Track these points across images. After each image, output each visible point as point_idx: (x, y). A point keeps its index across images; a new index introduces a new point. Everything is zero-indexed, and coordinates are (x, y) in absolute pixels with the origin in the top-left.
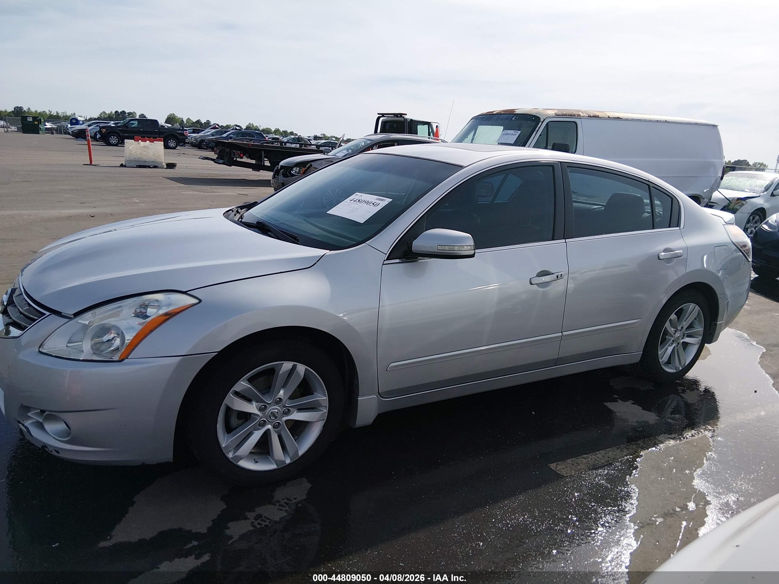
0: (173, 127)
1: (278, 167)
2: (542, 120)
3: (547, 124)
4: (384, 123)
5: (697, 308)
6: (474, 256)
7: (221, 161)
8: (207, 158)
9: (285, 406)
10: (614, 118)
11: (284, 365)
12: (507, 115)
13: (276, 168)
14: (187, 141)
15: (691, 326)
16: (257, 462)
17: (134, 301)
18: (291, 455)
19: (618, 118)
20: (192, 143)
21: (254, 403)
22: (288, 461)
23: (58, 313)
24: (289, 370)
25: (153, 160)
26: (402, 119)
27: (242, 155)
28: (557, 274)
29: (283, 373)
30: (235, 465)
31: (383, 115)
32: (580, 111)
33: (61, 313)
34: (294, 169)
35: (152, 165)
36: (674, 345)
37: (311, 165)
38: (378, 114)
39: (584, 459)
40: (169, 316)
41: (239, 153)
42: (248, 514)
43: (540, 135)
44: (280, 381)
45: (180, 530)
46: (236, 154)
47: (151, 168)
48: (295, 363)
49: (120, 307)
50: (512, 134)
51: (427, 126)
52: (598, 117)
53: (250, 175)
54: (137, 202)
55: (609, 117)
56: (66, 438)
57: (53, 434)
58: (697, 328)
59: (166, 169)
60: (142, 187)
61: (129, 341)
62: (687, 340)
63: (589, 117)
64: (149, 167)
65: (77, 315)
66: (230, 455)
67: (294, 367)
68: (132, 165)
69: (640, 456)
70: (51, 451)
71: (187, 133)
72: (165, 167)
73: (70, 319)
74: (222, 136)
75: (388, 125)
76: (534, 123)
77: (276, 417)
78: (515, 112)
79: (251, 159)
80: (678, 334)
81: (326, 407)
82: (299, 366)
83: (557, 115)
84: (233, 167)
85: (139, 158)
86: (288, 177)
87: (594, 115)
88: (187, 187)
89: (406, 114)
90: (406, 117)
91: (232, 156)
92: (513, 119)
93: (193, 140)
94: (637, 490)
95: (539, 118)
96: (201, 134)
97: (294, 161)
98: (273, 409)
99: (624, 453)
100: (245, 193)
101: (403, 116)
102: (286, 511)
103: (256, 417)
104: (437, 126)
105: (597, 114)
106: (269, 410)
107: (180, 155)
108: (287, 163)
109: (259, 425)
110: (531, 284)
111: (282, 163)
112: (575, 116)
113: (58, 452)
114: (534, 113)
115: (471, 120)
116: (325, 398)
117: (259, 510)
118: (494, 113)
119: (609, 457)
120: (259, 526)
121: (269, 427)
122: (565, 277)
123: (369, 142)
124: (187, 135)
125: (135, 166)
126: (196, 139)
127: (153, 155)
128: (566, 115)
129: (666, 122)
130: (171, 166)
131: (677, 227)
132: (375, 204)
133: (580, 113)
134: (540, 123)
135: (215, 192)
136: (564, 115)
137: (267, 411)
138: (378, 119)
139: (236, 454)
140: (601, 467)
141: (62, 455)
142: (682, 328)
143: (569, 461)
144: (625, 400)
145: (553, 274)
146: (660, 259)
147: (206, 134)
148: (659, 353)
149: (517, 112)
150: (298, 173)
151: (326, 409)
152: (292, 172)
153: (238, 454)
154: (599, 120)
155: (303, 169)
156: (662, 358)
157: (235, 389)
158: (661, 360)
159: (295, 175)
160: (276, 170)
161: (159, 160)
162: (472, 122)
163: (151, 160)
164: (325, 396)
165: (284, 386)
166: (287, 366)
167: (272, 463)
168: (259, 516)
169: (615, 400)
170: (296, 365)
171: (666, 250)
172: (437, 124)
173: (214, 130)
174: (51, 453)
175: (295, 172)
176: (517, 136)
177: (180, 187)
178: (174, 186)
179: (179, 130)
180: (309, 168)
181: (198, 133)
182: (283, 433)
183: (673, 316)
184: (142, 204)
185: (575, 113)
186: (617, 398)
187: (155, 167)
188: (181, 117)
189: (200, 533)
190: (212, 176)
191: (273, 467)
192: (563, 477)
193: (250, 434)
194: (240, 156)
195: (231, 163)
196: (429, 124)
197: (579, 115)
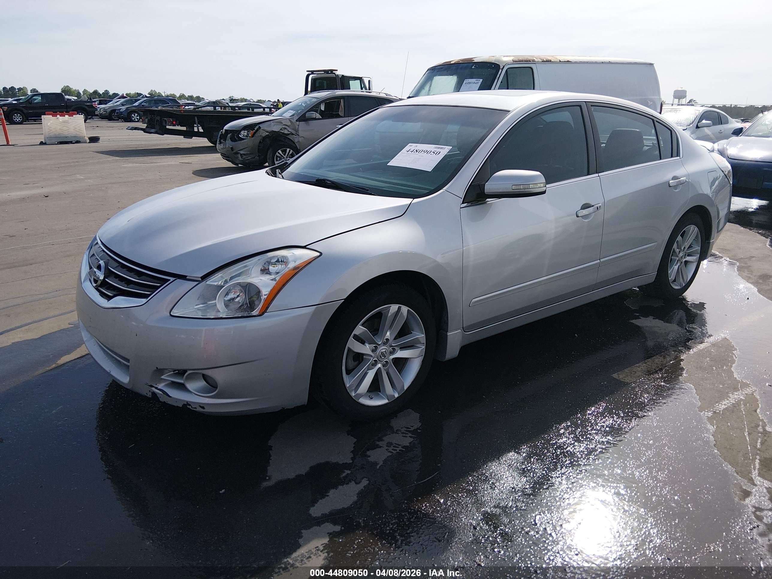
0: (79, 100)
1: (222, 132)
2: (501, 67)
3: (506, 71)
4: (314, 81)
5: (696, 229)
6: (545, 193)
7: (153, 130)
8: (136, 129)
9: (391, 346)
10: (564, 62)
11: (391, 308)
12: (466, 65)
13: (220, 133)
14: (96, 113)
15: (690, 247)
16: (372, 398)
17: (259, 260)
18: (399, 389)
19: (568, 61)
20: (101, 114)
21: (367, 345)
22: (396, 395)
23: (183, 277)
24: (394, 313)
25: (74, 136)
26: (333, 75)
27: (174, 123)
28: (597, 206)
29: (391, 315)
30: (357, 402)
31: (312, 72)
32: (533, 56)
33: (187, 276)
34: (242, 132)
35: (74, 140)
36: (679, 264)
37: (260, 128)
38: (307, 71)
39: (638, 368)
40: (297, 270)
41: (171, 120)
42: (380, 443)
43: (501, 82)
44: (388, 322)
45: (327, 463)
46: (167, 122)
47: (74, 143)
48: (400, 305)
49: (245, 266)
50: (474, 83)
51: (359, 81)
52: (550, 61)
53: (180, 143)
54: (82, 179)
55: (560, 61)
56: (212, 392)
57: (196, 390)
58: (695, 248)
59: (89, 143)
60: (77, 163)
61: (266, 297)
62: (688, 258)
63: (542, 61)
64: (71, 142)
65: (205, 277)
66: (353, 394)
67: (399, 308)
68: (53, 141)
69: (682, 360)
70: (196, 408)
71: (96, 105)
72: (88, 141)
73: (200, 282)
74: (134, 105)
75: (318, 81)
76: (494, 71)
77: (385, 356)
78: (474, 60)
79: (181, 126)
80: (681, 254)
81: (424, 343)
82: (403, 308)
83: (515, 62)
84: (165, 135)
85: (59, 134)
86: (235, 141)
87: (547, 59)
88: (123, 160)
89: (337, 70)
90: (337, 73)
91: (164, 124)
92: (473, 67)
93: (102, 111)
94: (693, 387)
95: (499, 66)
96: (110, 104)
97: (241, 124)
98: (382, 349)
99: (668, 359)
100: (186, 161)
101: (334, 72)
102: (410, 437)
103: (370, 358)
104: (369, 81)
105: (549, 58)
106: (379, 350)
107: (93, 128)
108: (230, 127)
109: (372, 365)
110: (578, 216)
111: (226, 127)
112: (530, 61)
113: (203, 408)
114: (492, 60)
115: (427, 71)
116: (423, 335)
117: (387, 439)
118: (452, 63)
119: (657, 364)
120: (395, 452)
121: (379, 365)
122: (602, 208)
123: (315, 100)
124: (96, 107)
125: (56, 143)
126: (105, 110)
127: (74, 129)
128: (522, 61)
129: (610, 63)
130: (94, 140)
131: (677, 156)
132: (436, 152)
133: (535, 59)
134: (500, 70)
135: (155, 163)
136: (520, 61)
137: (378, 351)
138: (308, 77)
139: (357, 393)
140: (656, 372)
141: (207, 410)
142: (684, 248)
143: (626, 370)
144: (646, 316)
145: (593, 206)
146: (670, 186)
147: (115, 104)
148: (669, 272)
149: (476, 60)
150: (247, 136)
151: (424, 346)
152: (240, 136)
153: (359, 392)
154: (550, 64)
155: (252, 132)
156: (670, 277)
157: (355, 333)
158: (670, 279)
159: (243, 139)
160: (221, 135)
161: (81, 135)
162: (428, 73)
163: (72, 135)
164: (423, 334)
165: (390, 327)
166: (394, 308)
167: (384, 399)
168: (389, 444)
169: (637, 318)
170: (401, 307)
171: (674, 178)
172: (369, 79)
173: (123, 100)
174: (195, 409)
175: (243, 135)
176: (480, 84)
177: (117, 161)
178: (109, 159)
179: (87, 102)
180: (257, 130)
181: (106, 104)
182: (391, 371)
183: (679, 238)
184: (89, 181)
185: (530, 58)
186: (639, 316)
187: (78, 142)
188: (77, 89)
189: (346, 463)
190: (142, 147)
191: (385, 401)
192: (628, 384)
193: (365, 374)
194: (172, 123)
195: (164, 131)
196: (360, 79)
197: (534, 61)
